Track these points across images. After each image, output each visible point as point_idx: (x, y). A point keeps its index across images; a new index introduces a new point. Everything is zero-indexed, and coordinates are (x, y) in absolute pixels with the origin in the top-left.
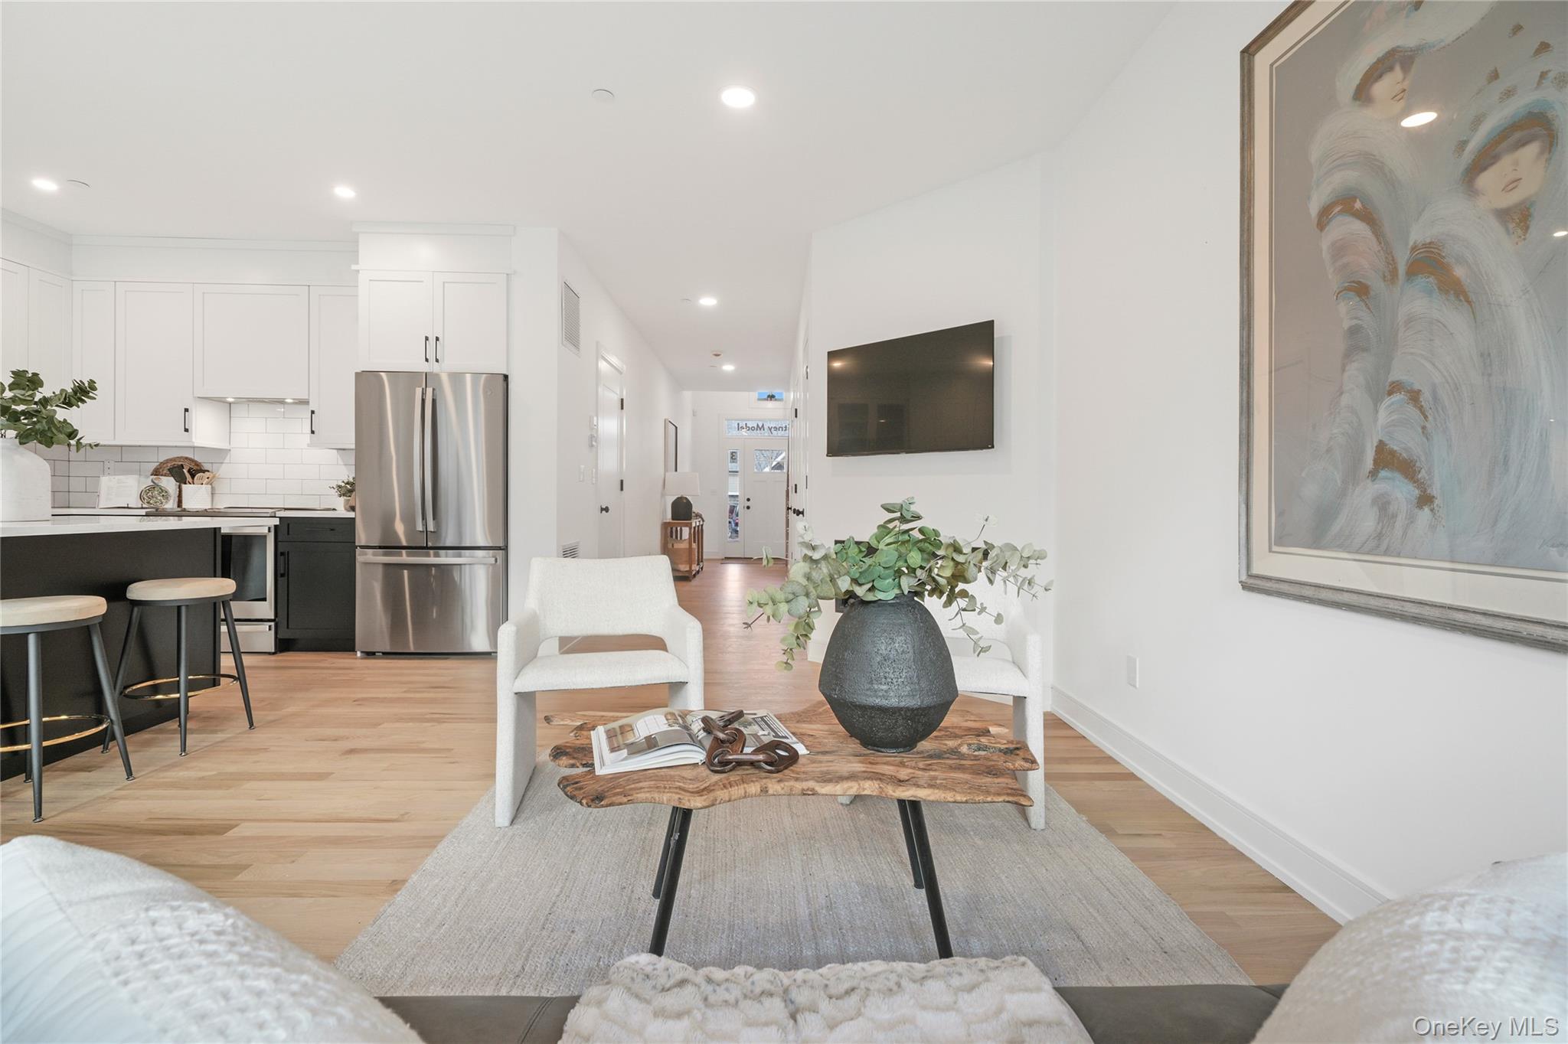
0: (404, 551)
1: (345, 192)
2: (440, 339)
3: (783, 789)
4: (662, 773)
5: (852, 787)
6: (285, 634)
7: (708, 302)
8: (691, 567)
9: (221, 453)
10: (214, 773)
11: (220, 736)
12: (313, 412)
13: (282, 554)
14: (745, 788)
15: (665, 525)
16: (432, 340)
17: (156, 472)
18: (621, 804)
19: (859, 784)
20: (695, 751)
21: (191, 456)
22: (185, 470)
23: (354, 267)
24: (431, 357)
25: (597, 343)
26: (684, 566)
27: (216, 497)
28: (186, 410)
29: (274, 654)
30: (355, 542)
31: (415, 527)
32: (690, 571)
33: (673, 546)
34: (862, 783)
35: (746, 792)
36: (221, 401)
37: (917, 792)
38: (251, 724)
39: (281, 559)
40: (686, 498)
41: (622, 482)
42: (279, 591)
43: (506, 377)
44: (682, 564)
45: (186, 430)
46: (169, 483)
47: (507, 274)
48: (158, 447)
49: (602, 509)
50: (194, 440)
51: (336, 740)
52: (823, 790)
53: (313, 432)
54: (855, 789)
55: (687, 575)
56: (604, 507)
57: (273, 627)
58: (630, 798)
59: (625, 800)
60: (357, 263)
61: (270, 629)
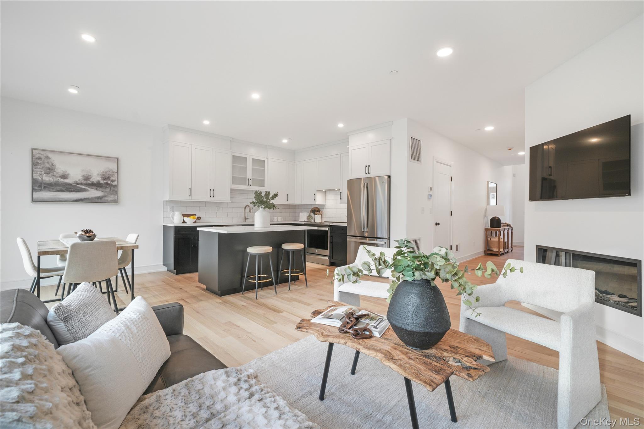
0: (367, 238)
1: (341, 125)
2: (370, 166)
3: (351, 345)
4: (326, 327)
5: (373, 354)
6: (332, 261)
7: (489, 128)
8: (499, 250)
9: (323, 206)
10: (290, 297)
11: (300, 287)
12: (341, 193)
13: (331, 236)
14: (339, 340)
15: (487, 230)
16: (368, 166)
17: (310, 212)
18: (304, 332)
19: (377, 354)
20: (338, 323)
21: (318, 207)
22: (316, 210)
23: (348, 147)
24: (367, 172)
25: (433, 157)
26: (496, 249)
27: (323, 219)
28: (315, 194)
29: (329, 266)
30: (347, 234)
31: (361, 230)
32: (499, 252)
33: (490, 239)
34: (378, 354)
35: (339, 342)
36: (321, 191)
37: (391, 365)
38: (307, 286)
39: (331, 238)
40: (498, 217)
41: (451, 212)
42: (331, 247)
43: (389, 177)
44: (495, 248)
45: (315, 200)
46: (312, 214)
47: (390, 139)
48: (311, 205)
49: (436, 224)
50: (316, 203)
51: (321, 295)
52: (362, 350)
53: (341, 199)
54: (374, 355)
55: (497, 253)
56: (437, 223)
57: (329, 258)
58: (307, 331)
59: (306, 331)
60: (349, 145)
61: (328, 259)
